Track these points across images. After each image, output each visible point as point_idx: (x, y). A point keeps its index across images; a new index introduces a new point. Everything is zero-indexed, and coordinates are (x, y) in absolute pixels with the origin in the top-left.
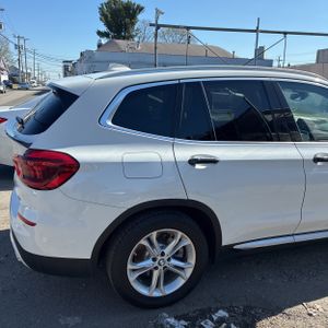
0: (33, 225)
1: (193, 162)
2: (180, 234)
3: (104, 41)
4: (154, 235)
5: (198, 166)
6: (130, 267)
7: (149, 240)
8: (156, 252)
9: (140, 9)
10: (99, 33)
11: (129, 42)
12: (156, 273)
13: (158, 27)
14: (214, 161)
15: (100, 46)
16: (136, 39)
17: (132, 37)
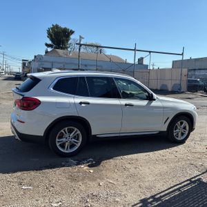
0: (23, 122)
1: (81, 103)
2: (76, 129)
3: (49, 49)
4: (66, 129)
5: (83, 105)
6: (57, 140)
7: (65, 131)
8: (67, 135)
9: (72, 32)
10: (47, 45)
11: (65, 51)
12: (67, 144)
13: (81, 45)
14: (88, 103)
15: (47, 52)
16: (69, 49)
17: (67, 48)
